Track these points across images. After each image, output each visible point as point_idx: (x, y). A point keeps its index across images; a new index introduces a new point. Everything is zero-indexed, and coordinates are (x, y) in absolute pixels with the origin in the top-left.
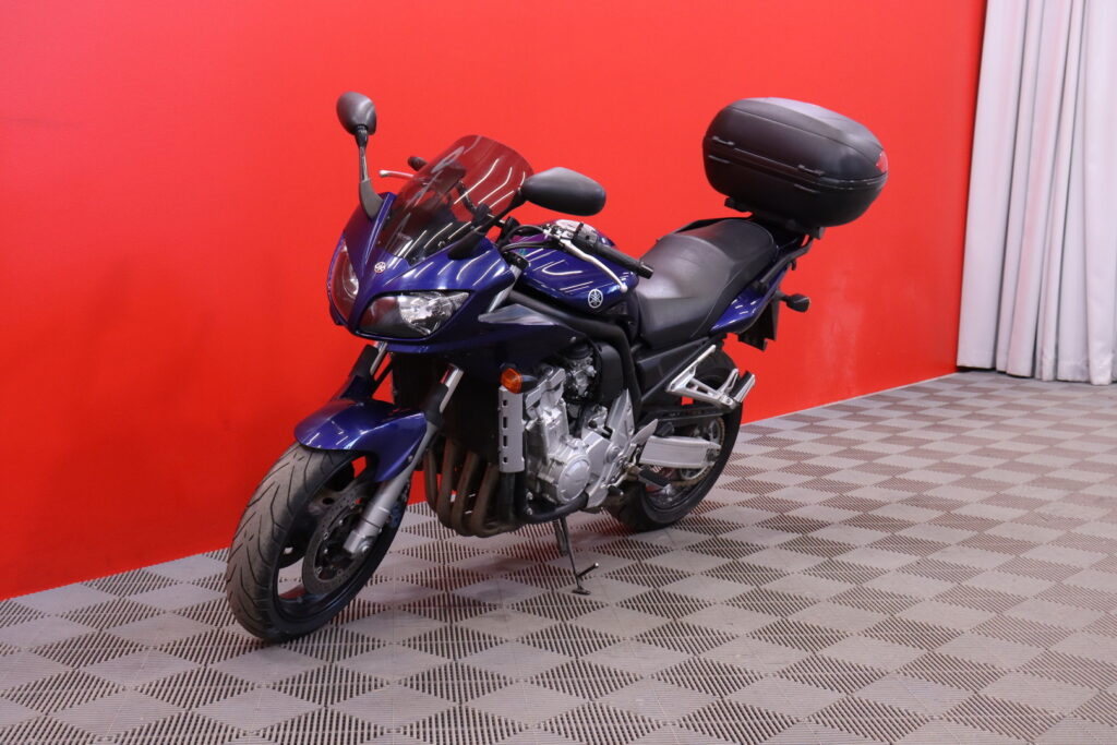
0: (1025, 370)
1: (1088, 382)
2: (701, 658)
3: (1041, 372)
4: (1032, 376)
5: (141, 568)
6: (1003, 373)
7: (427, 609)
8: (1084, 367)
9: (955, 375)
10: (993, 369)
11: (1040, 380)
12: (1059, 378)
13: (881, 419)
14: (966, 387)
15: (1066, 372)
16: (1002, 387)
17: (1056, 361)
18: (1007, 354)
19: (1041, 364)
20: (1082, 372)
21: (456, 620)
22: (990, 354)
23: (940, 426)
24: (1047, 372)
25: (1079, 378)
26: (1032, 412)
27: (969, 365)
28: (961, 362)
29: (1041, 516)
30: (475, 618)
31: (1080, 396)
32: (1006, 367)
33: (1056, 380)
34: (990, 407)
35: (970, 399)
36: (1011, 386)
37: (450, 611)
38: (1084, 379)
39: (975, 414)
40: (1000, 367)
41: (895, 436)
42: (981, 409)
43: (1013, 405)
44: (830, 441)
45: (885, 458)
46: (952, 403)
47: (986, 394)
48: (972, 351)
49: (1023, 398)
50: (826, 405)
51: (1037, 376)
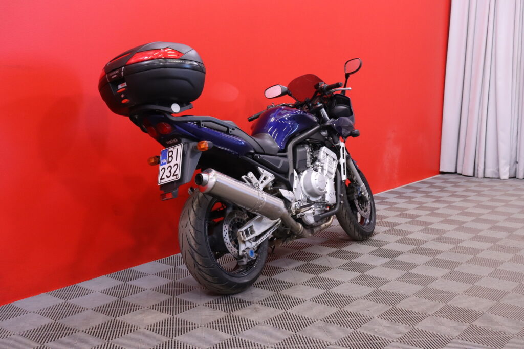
0: (470, 173)
1: (499, 178)
2: (358, 331)
3: (478, 174)
4: (474, 176)
5: (75, 284)
6: (461, 174)
7: (217, 305)
8: (497, 172)
9: (439, 176)
10: (456, 173)
11: (478, 177)
12: (486, 176)
13: (413, 198)
14: (446, 181)
15: (489, 174)
16: (462, 181)
17: (484, 169)
18: (463, 166)
19: (478, 170)
20: (496, 174)
21: (232, 312)
22: (454, 166)
23: (440, 201)
24: (481, 174)
25: (494, 176)
26: (479, 194)
27: (445, 170)
28: (442, 170)
29: (500, 246)
30: (241, 310)
31: (497, 185)
32: (462, 172)
33: (484, 177)
34: (460, 191)
35: (449, 187)
36: (465, 180)
37: (229, 305)
38: (497, 177)
39: (454, 195)
40: (459, 172)
41: (421, 206)
42: (456, 192)
43: (469, 190)
44: (392, 209)
45: (420, 218)
46: (442, 189)
47: (456, 185)
48: (446, 165)
49: (473, 186)
50: (386, 191)
51: (476, 176)
